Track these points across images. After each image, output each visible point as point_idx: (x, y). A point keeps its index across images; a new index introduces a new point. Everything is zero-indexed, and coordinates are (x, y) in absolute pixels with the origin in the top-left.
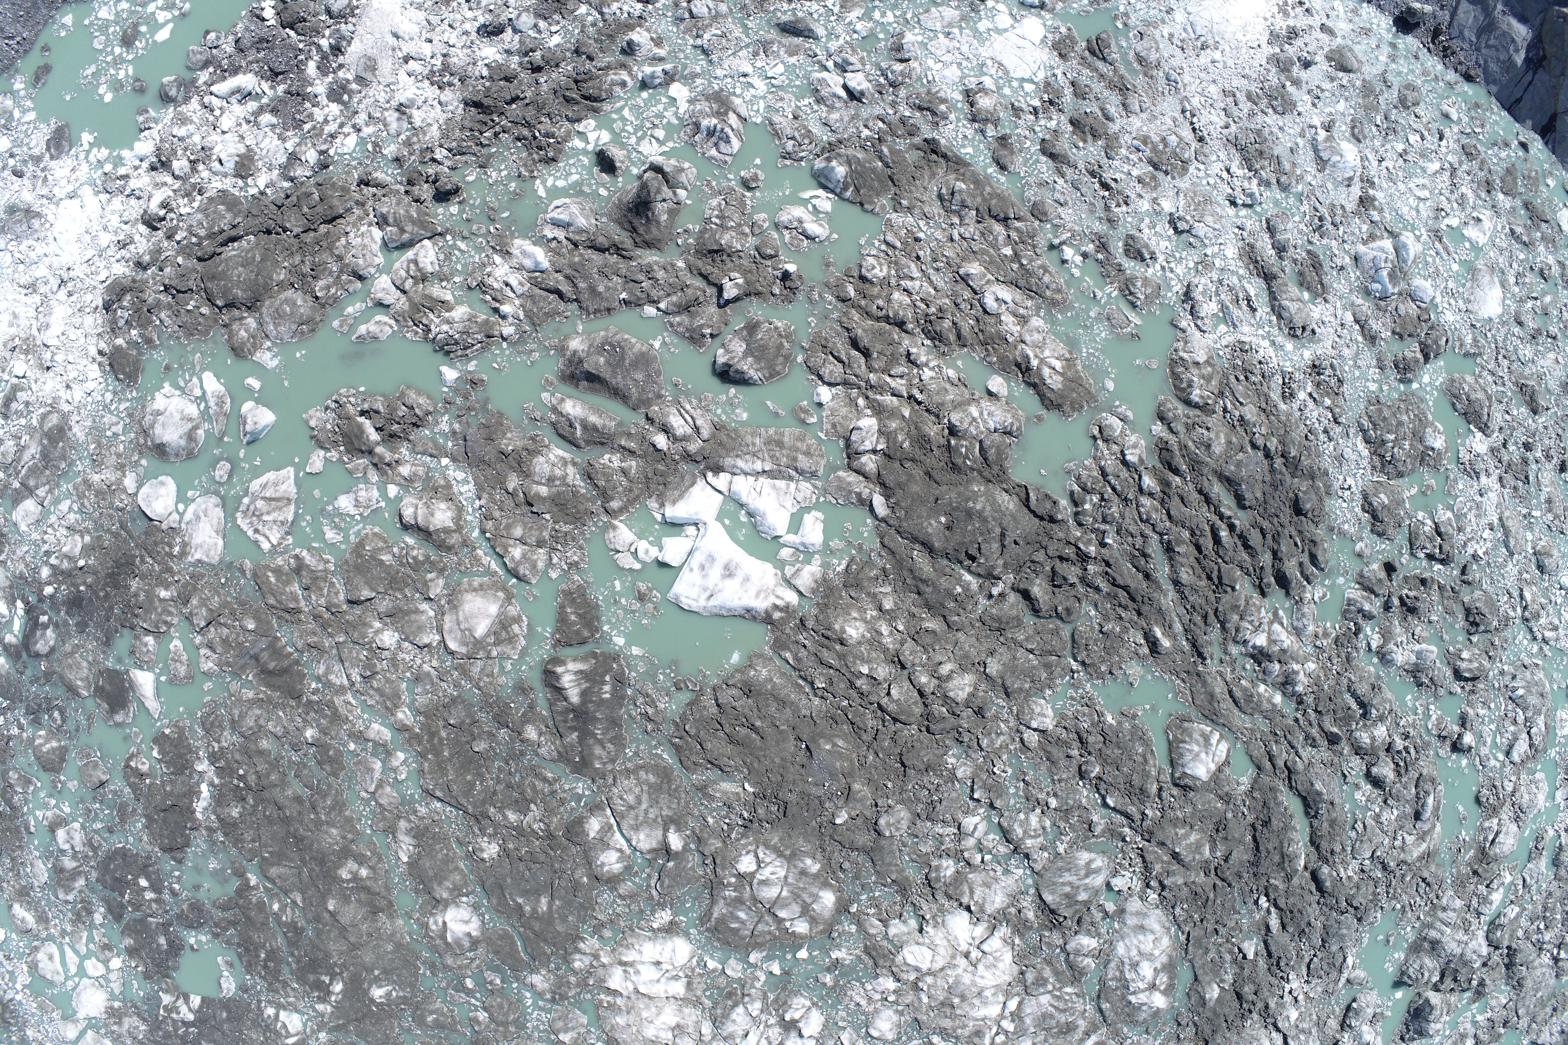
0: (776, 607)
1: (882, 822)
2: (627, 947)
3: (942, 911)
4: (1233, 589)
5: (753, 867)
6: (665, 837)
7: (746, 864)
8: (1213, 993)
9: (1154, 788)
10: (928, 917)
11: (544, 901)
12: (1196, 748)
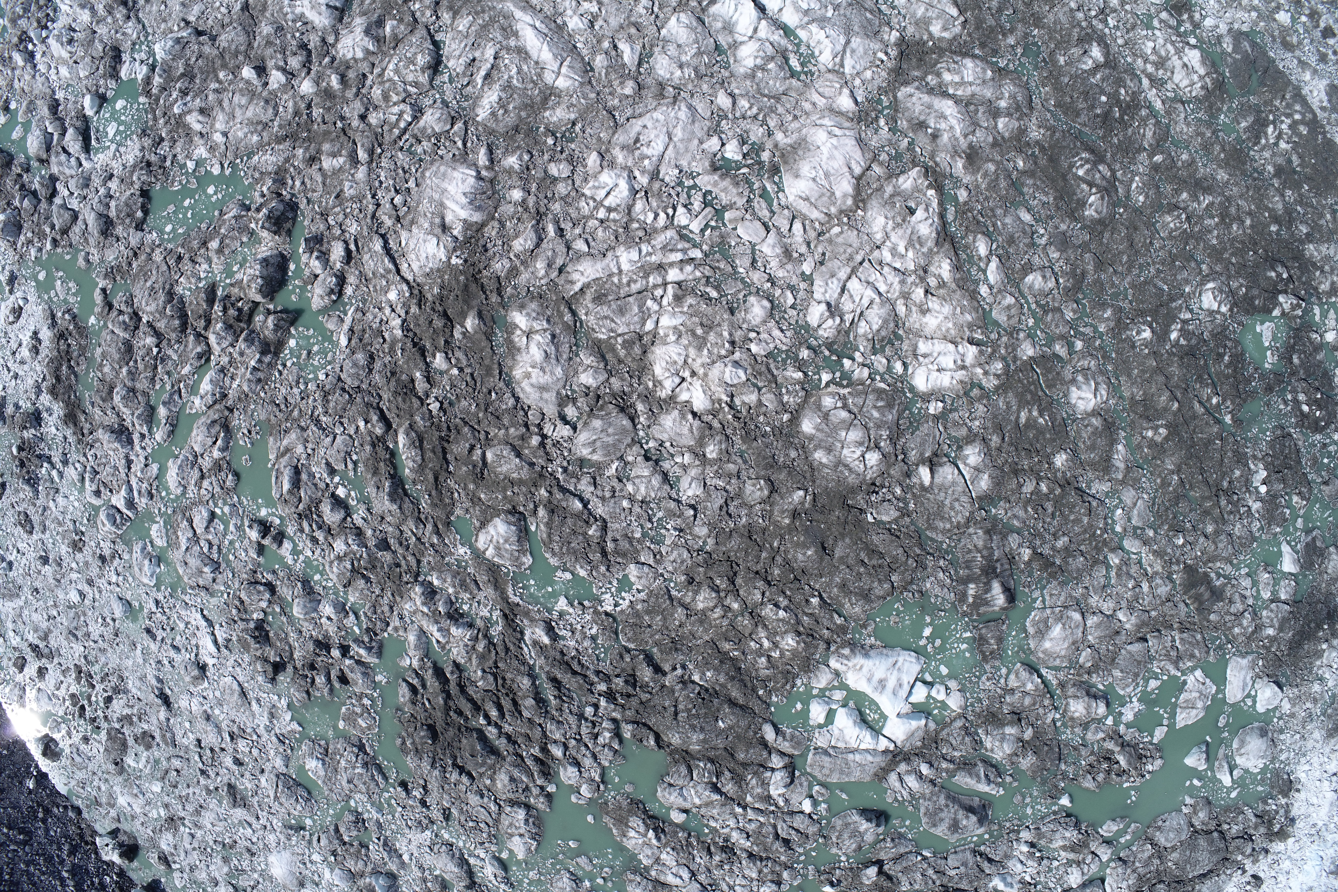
0: (847, 658)
1: (766, 492)
2: (961, 382)
3: (714, 413)
4: (484, 671)
5: (867, 456)
6: (932, 477)
7: (873, 458)
8: (471, 323)
9: (541, 512)
10: (727, 409)
11: (1023, 420)
12: (507, 546)
